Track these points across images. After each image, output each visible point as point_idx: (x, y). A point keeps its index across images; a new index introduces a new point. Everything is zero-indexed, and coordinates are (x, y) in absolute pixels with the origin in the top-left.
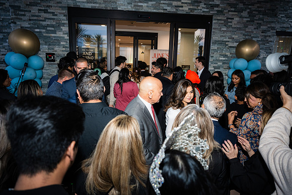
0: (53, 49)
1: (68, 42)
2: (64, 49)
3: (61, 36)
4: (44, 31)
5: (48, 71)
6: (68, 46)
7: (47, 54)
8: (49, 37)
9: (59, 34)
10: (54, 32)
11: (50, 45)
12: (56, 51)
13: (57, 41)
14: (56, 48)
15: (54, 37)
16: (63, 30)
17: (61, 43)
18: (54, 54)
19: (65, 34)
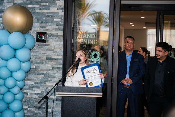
0: (45, 27)
1: (63, 18)
2: (57, 27)
3: (56, 11)
4: (37, 6)
5: (37, 54)
6: (62, 23)
8: (42, 13)
9: (54, 10)
10: (48, 8)
11: (42, 22)
12: (48, 30)
13: (50, 18)
14: (49, 26)
15: (48, 13)
16: (58, 4)
17: (55, 20)
18: (45, 33)
19: (60, 9)
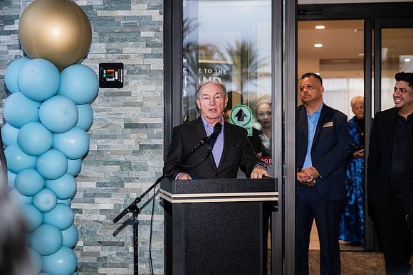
0: (120, 52)
1: (161, 29)
2: (149, 51)
3: (145, 13)
4: (100, 2)
5: (102, 115)
6: (160, 40)
7: (103, 66)
8: (112, 19)
9: (138, 10)
10: (125, 5)
12: (127, 57)
13: (132, 29)
14: (129, 49)
15: (125, 18)
17: (143, 34)
19: (154, 8)
